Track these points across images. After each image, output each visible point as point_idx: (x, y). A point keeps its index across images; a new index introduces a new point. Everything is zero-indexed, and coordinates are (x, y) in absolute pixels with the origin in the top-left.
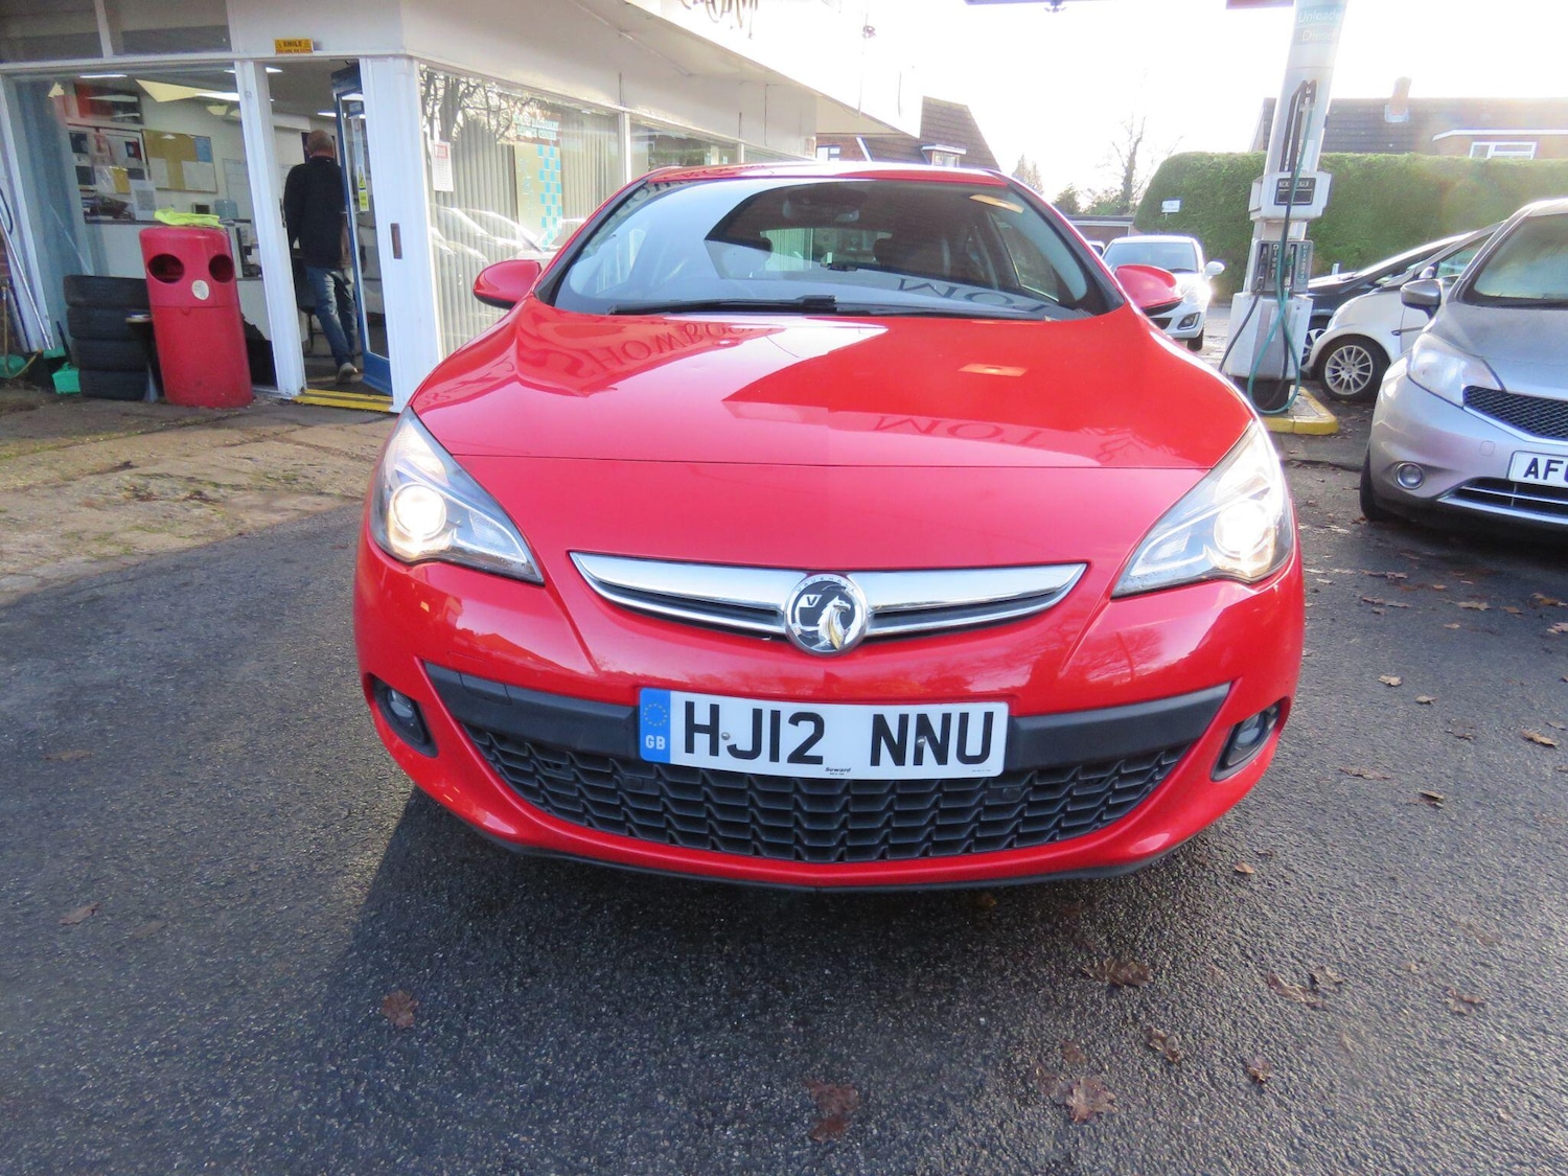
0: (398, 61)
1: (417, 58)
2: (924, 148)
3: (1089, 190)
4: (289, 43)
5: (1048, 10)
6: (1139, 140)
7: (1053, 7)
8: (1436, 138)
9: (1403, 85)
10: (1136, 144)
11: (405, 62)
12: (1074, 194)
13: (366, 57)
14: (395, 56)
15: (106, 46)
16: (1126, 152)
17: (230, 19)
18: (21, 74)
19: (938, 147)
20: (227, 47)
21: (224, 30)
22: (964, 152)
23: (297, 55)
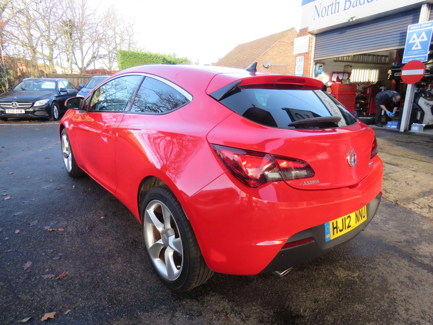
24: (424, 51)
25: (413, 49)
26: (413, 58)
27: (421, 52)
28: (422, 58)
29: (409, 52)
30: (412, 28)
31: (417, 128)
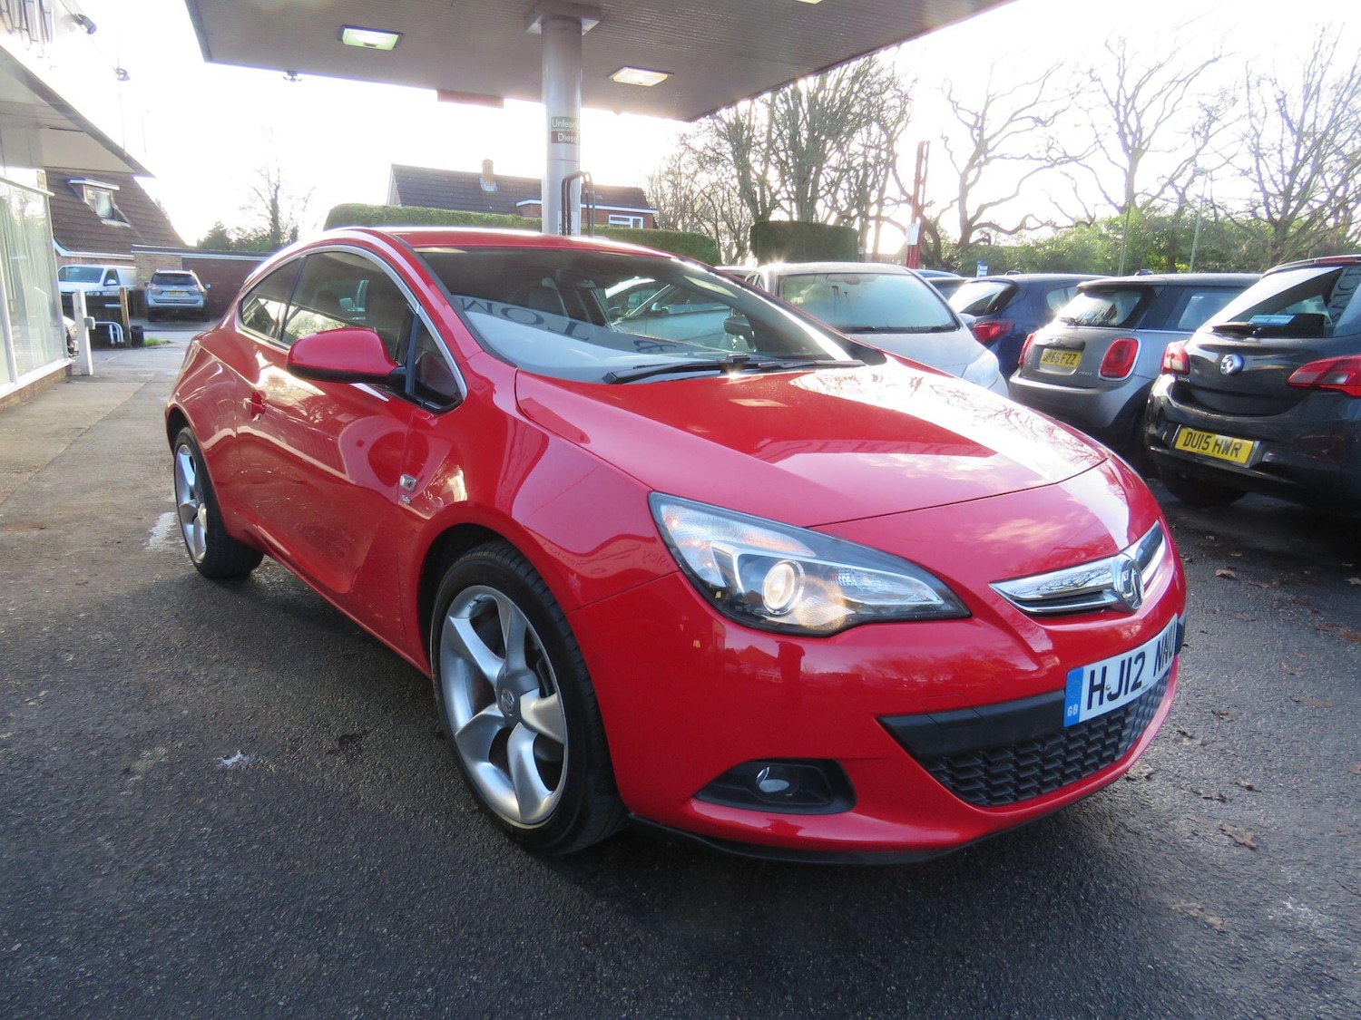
2: (72, 181)
3: (239, 229)
5: (285, 78)
6: (277, 188)
7: (290, 77)
8: (518, 204)
9: (488, 165)
10: (276, 191)
12: (225, 231)
16: (268, 197)
19: (87, 182)
22: (117, 188)
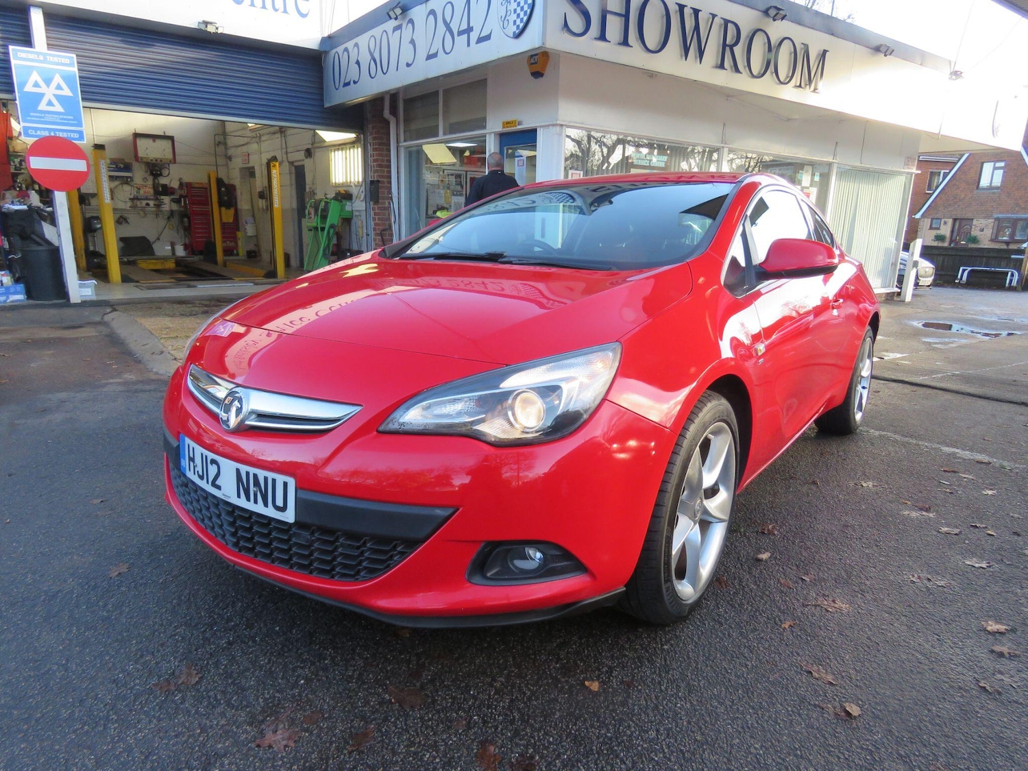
0: (554, 128)
1: (565, 125)
4: (508, 123)
11: (558, 128)
13: (541, 127)
14: (554, 125)
15: (441, 132)
17: (488, 114)
18: (411, 147)
20: (484, 127)
21: (484, 120)
23: (508, 129)
24: (72, 118)
25: (40, 108)
26: (50, 130)
27: (65, 119)
28: (72, 135)
29: (31, 114)
30: (23, 55)
31: (89, 290)
